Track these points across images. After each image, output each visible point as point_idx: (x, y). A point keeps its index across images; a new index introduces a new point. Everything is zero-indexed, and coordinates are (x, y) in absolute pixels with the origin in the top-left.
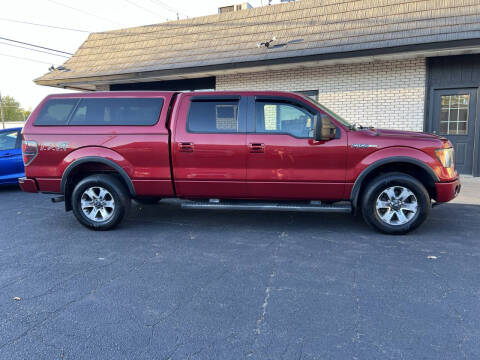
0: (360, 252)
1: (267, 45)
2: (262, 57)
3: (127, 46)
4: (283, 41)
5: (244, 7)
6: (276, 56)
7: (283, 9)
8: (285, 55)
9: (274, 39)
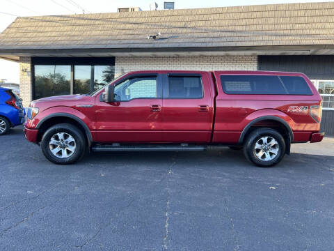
0: (225, 184)
1: (154, 37)
2: (151, 46)
3: (47, 29)
4: (165, 36)
5: (136, 10)
6: (160, 46)
7: (165, 14)
8: (167, 46)
9: (159, 34)
